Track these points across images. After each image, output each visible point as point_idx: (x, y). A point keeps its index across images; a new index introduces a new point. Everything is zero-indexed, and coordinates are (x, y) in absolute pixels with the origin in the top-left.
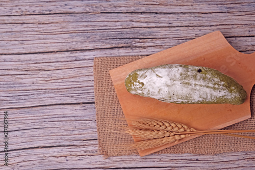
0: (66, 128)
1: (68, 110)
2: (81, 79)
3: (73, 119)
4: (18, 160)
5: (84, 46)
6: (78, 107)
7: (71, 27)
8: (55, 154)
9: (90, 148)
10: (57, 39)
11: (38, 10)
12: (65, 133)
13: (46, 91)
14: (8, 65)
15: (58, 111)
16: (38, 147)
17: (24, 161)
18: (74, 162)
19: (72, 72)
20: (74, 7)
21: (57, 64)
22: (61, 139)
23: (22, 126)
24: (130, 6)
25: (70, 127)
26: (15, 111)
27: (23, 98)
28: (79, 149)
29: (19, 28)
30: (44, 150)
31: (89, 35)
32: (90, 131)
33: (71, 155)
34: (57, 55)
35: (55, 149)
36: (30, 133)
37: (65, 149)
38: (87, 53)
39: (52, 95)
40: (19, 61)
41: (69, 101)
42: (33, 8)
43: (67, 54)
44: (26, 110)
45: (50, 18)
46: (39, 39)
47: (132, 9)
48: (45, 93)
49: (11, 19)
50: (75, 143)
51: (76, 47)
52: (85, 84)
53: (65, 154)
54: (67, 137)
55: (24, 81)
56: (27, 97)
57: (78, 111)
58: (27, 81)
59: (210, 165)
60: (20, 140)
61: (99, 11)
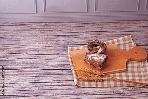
0: (54, 77)
1: (55, 71)
2: (61, 62)
3: (57, 74)
4: (32, 86)
5: (63, 53)
6: (60, 70)
7: (58, 48)
8: (49, 85)
9: (64, 83)
10: (52, 51)
11: (45, 43)
12: (54, 78)
13: (46, 65)
14: (32, 57)
15: (51, 71)
16: (41, 82)
17: (35, 86)
18: (57, 88)
19: (58, 60)
20: (60, 42)
21: (52, 58)
22: (52, 80)
23: (35, 76)
24: (82, 43)
25: (56, 76)
26: (33, 71)
27: (37, 67)
28: (59, 83)
29: (38, 47)
30: (44, 83)
31: (65, 50)
32: (64, 78)
33: (55, 85)
34: (52, 55)
35: (49, 83)
36: (39, 78)
37: (53, 83)
38: (64, 55)
39: (49, 67)
40: (36, 56)
41: (56, 69)
42: (44, 42)
43: (56, 55)
44: (37, 71)
45: (50, 45)
46: (45, 50)
47: (83, 43)
48: (46, 66)
49: (35, 45)
50: (58, 81)
51: (60, 53)
52: (63, 64)
53: (53, 85)
54: (54, 80)
55: (38, 62)
56: (38, 67)
57: (60, 72)
58: (39, 62)
59: (116, 90)
60: (34, 80)
61: (70, 44)
